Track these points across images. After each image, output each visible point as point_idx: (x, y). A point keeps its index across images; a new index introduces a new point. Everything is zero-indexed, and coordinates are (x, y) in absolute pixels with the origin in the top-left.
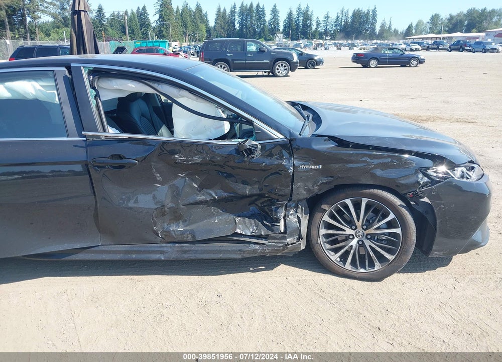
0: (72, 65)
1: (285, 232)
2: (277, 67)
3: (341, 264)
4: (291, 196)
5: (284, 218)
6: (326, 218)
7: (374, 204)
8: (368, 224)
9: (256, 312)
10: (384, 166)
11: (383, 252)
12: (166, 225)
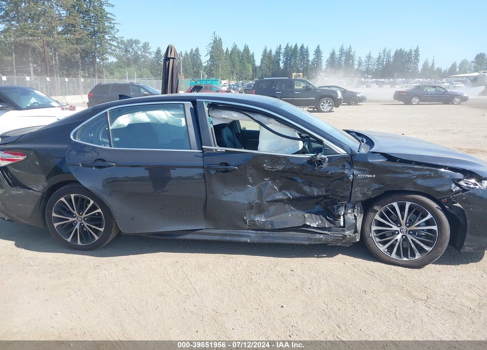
0: (197, 100)
1: (344, 227)
2: (322, 103)
3: (388, 254)
4: (350, 198)
5: (344, 215)
6: (377, 217)
7: (415, 206)
8: (411, 222)
9: (322, 282)
10: (424, 177)
11: (422, 245)
12: (252, 216)
